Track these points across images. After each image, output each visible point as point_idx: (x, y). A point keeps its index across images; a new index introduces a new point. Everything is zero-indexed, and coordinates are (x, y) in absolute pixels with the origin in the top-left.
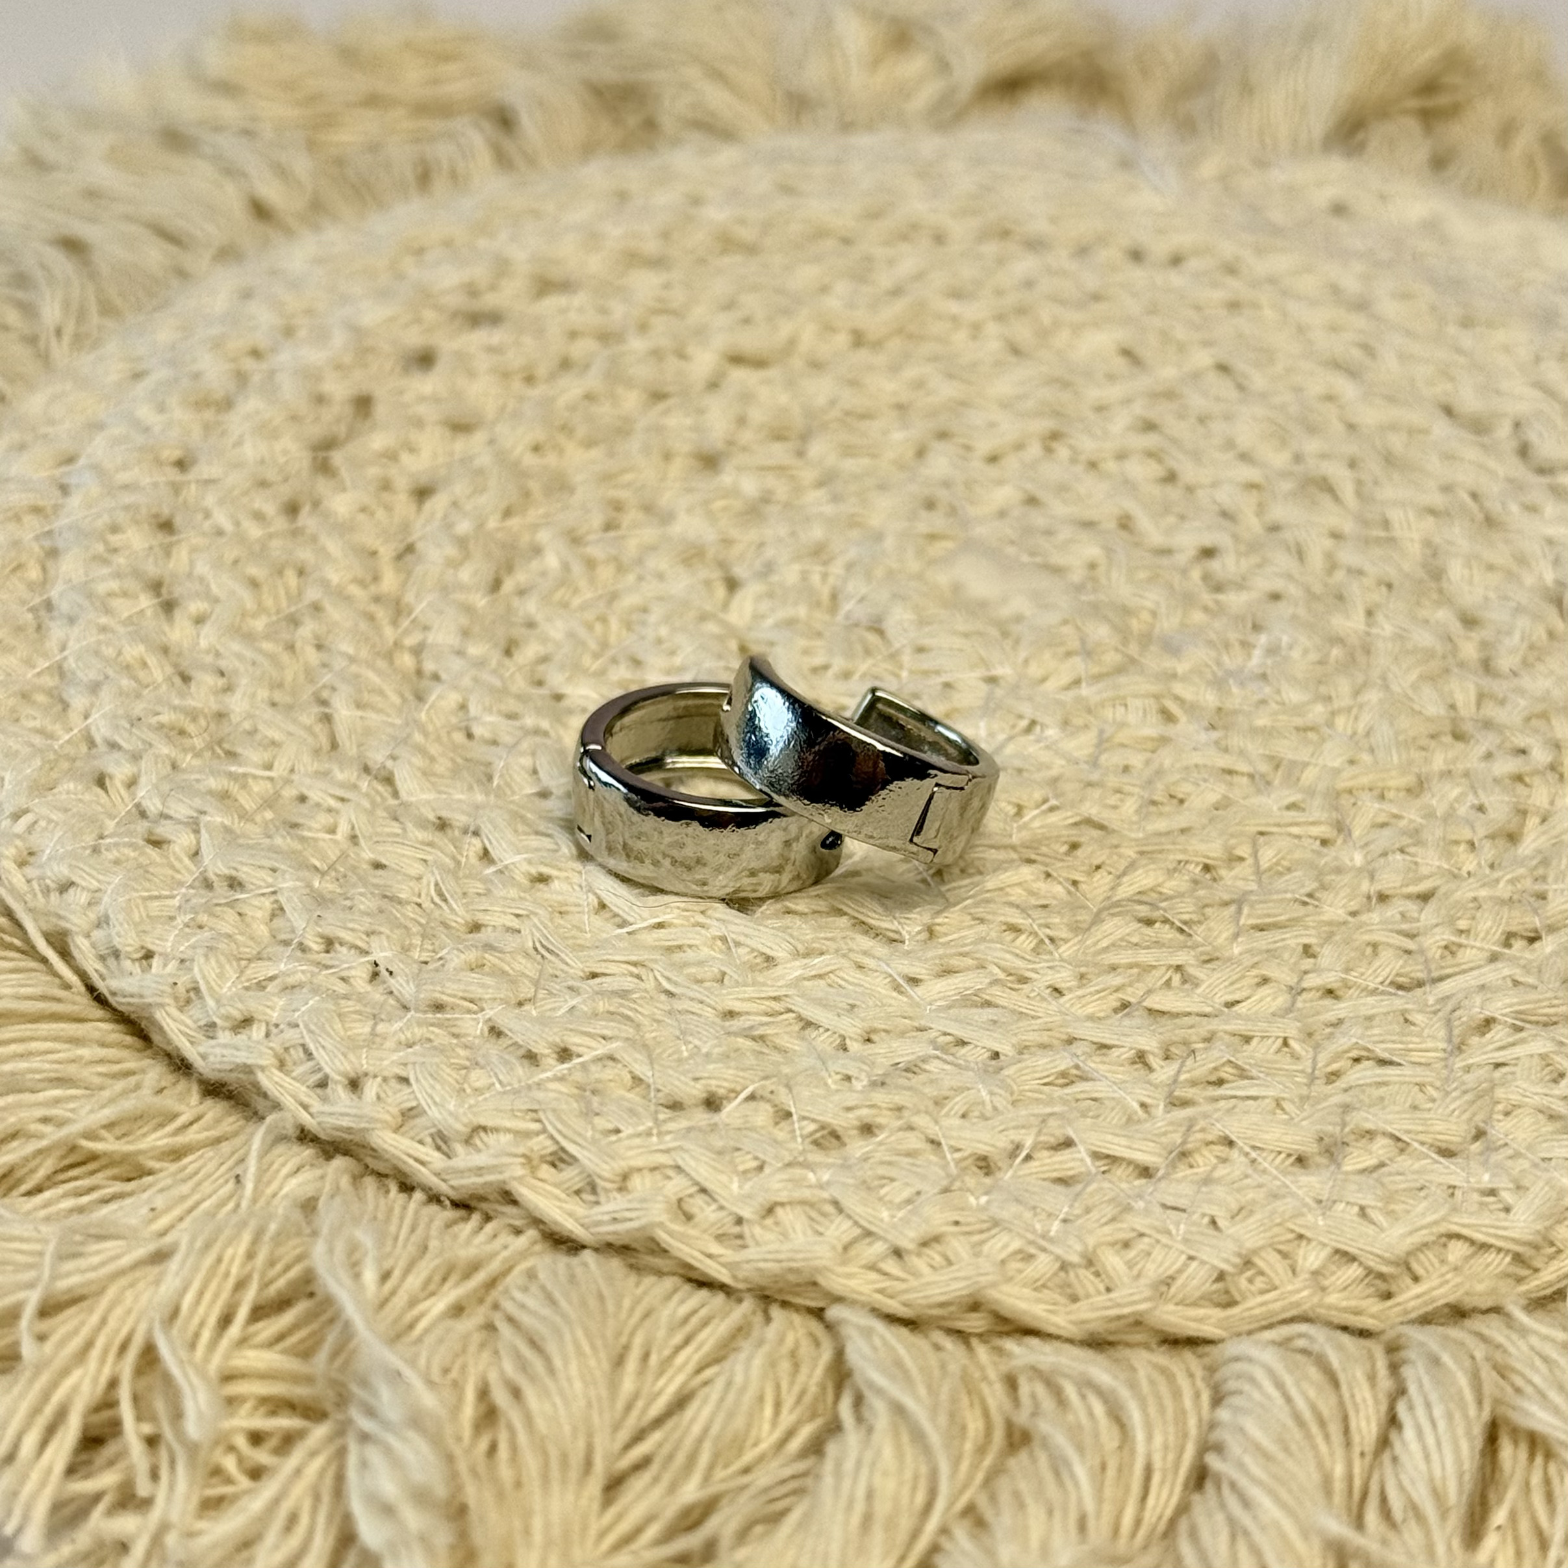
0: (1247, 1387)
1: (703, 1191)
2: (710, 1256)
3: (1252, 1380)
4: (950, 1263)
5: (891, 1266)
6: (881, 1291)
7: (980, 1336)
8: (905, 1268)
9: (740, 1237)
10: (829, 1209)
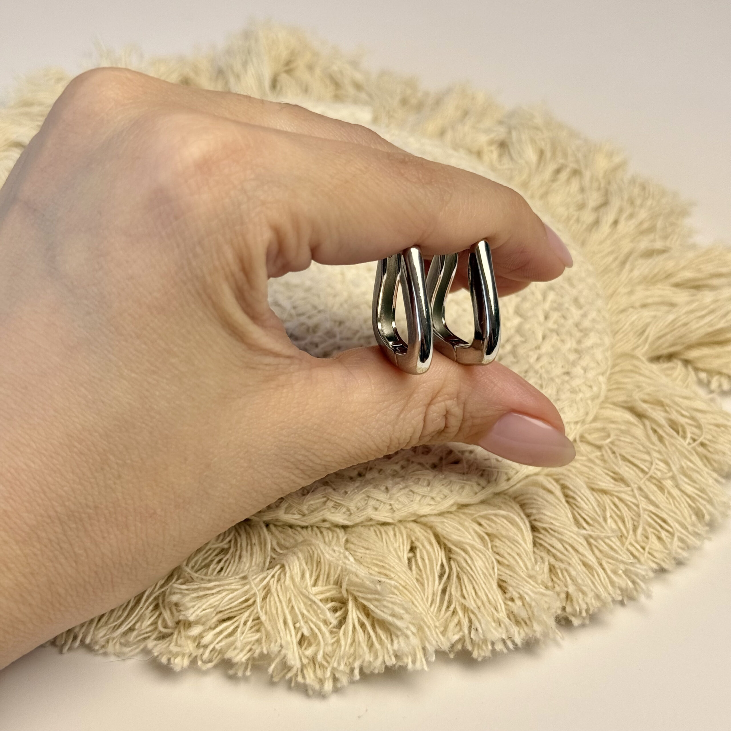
0: (534, 502)
1: (378, 500)
2: (385, 517)
3: (535, 499)
4: (446, 497)
5: (432, 502)
6: (432, 510)
7: (455, 511)
8: (435, 502)
9: (392, 509)
10: (411, 493)
